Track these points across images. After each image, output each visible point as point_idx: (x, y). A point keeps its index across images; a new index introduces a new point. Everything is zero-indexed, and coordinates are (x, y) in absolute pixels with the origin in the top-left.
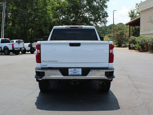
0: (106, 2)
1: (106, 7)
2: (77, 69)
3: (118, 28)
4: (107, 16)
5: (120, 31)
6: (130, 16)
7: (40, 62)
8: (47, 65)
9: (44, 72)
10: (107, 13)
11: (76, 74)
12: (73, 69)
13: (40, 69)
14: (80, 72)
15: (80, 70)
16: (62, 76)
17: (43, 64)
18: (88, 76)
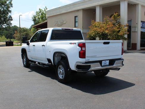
0: (10, 7)
1: (10, 11)
2: (107, 61)
3: (23, 30)
4: (12, 20)
5: (25, 33)
6: (33, 20)
7: (85, 58)
8: (89, 60)
9: (90, 65)
10: (11, 17)
11: (105, 65)
12: (104, 61)
13: (84, 63)
14: (108, 62)
15: (108, 61)
16: (101, 67)
17: (86, 59)
18: (114, 65)
